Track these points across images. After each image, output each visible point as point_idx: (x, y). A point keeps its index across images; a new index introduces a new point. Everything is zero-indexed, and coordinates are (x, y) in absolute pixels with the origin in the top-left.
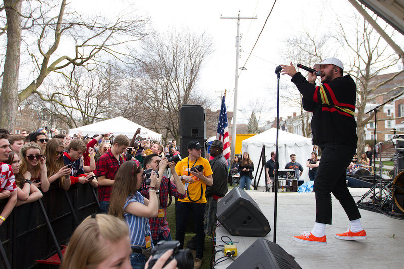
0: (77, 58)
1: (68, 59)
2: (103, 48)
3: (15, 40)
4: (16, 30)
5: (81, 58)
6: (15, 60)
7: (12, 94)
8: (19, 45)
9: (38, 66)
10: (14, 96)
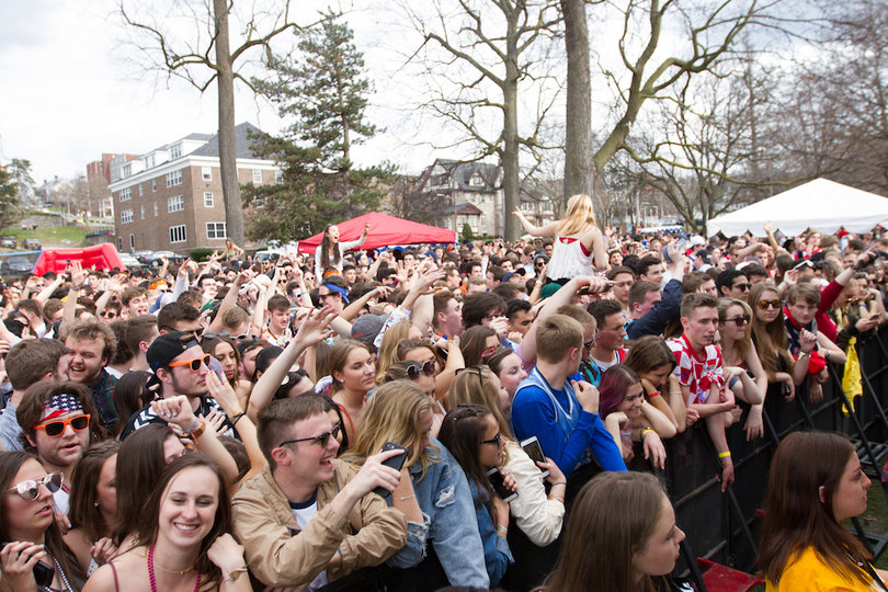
0: (696, 58)
1: (676, 63)
2: (751, 19)
3: (580, 53)
4: (580, 33)
5: (705, 56)
6: (582, 92)
7: (584, 160)
8: (587, 62)
9: (621, 94)
10: (588, 162)
